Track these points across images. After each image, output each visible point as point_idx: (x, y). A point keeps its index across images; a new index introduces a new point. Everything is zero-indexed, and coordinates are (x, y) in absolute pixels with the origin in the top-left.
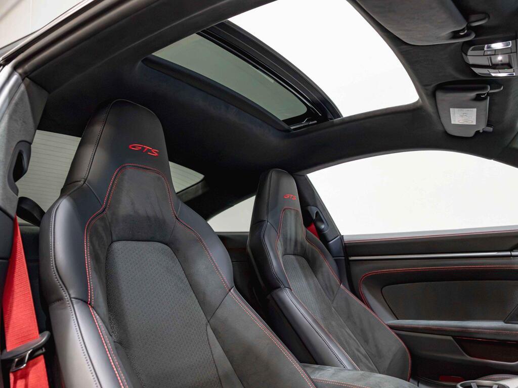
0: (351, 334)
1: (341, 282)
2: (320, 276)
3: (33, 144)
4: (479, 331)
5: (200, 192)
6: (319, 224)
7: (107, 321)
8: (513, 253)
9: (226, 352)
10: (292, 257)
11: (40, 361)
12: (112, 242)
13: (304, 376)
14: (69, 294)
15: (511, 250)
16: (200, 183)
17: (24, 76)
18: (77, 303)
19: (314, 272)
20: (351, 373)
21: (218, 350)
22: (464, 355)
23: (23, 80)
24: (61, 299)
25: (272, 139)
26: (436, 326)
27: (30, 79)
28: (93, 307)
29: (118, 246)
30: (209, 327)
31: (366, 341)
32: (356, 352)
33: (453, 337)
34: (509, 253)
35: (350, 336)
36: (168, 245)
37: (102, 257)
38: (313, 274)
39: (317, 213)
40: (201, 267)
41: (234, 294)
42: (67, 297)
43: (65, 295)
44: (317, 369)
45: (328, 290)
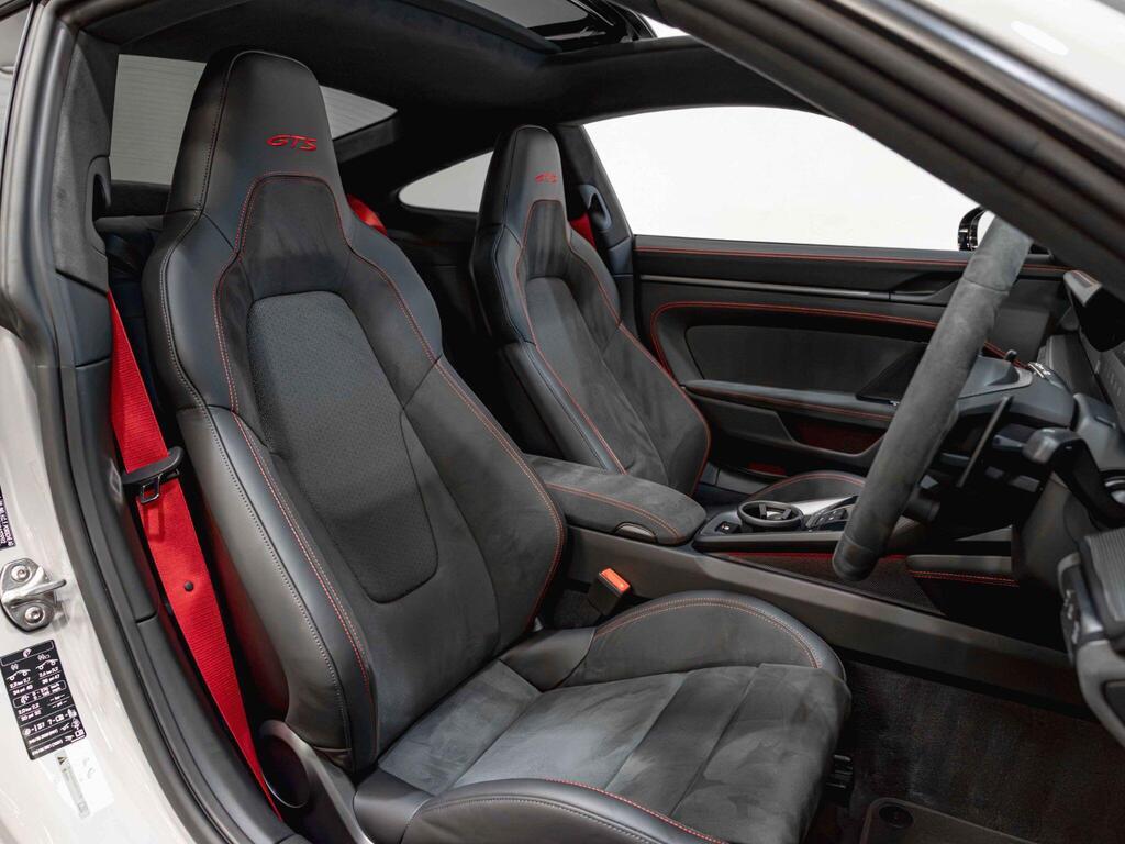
0: (626, 401)
1: (623, 318)
2: (587, 311)
3: (111, 154)
4: (816, 407)
5: (391, 139)
6: (597, 217)
7: (259, 429)
8: (894, 297)
9: (429, 452)
10: (543, 281)
11: (174, 487)
12: (253, 303)
13: (537, 486)
14: (204, 401)
15: (891, 291)
16: (390, 122)
17: (76, 28)
18: (216, 412)
19: (578, 304)
20: (611, 477)
21: (418, 451)
22: (788, 439)
23: (76, 36)
24: (193, 406)
25: (519, 68)
26: (756, 395)
27: (85, 31)
28: (238, 415)
29: (262, 307)
30: (404, 417)
31: (647, 412)
32: (630, 430)
33: (778, 412)
34: (886, 296)
35: (624, 404)
36: (340, 295)
37: (241, 329)
38: (577, 309)
39: (595, 197)
40: (392, 328)
41: (444, 368)
42: (201, 405)
43: (197, 400)
44: (559, 469)
45: (599, 332)
